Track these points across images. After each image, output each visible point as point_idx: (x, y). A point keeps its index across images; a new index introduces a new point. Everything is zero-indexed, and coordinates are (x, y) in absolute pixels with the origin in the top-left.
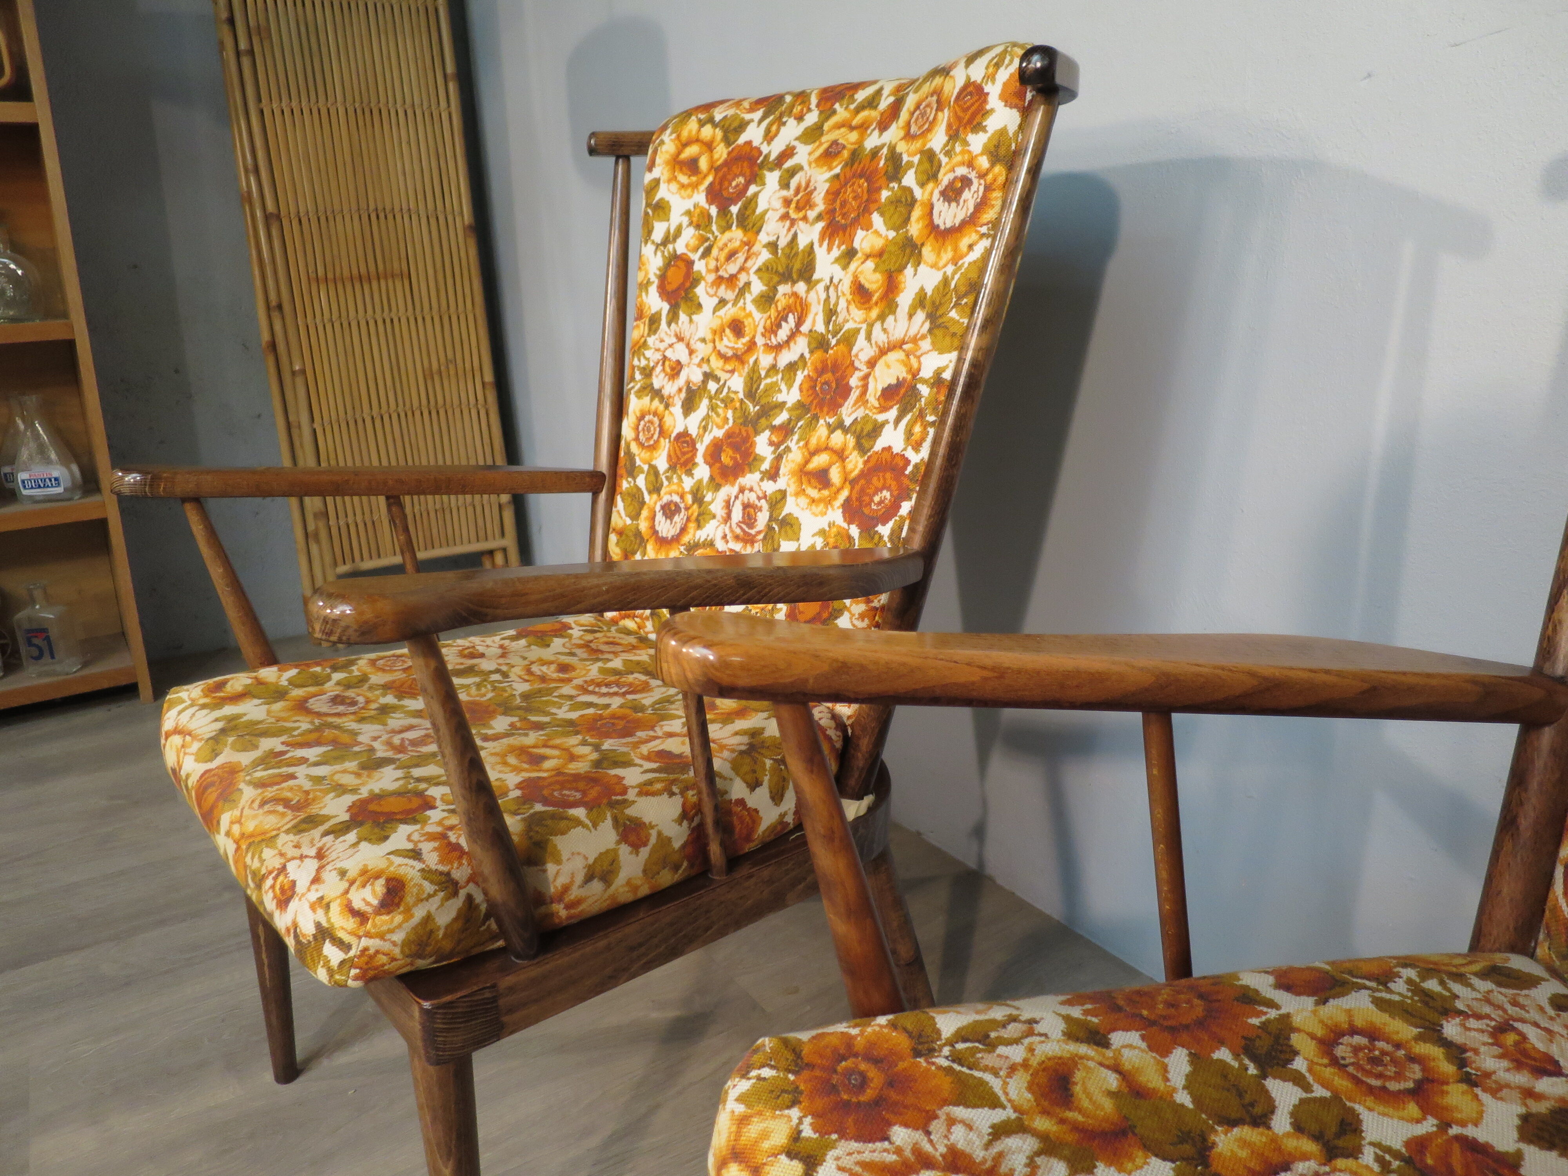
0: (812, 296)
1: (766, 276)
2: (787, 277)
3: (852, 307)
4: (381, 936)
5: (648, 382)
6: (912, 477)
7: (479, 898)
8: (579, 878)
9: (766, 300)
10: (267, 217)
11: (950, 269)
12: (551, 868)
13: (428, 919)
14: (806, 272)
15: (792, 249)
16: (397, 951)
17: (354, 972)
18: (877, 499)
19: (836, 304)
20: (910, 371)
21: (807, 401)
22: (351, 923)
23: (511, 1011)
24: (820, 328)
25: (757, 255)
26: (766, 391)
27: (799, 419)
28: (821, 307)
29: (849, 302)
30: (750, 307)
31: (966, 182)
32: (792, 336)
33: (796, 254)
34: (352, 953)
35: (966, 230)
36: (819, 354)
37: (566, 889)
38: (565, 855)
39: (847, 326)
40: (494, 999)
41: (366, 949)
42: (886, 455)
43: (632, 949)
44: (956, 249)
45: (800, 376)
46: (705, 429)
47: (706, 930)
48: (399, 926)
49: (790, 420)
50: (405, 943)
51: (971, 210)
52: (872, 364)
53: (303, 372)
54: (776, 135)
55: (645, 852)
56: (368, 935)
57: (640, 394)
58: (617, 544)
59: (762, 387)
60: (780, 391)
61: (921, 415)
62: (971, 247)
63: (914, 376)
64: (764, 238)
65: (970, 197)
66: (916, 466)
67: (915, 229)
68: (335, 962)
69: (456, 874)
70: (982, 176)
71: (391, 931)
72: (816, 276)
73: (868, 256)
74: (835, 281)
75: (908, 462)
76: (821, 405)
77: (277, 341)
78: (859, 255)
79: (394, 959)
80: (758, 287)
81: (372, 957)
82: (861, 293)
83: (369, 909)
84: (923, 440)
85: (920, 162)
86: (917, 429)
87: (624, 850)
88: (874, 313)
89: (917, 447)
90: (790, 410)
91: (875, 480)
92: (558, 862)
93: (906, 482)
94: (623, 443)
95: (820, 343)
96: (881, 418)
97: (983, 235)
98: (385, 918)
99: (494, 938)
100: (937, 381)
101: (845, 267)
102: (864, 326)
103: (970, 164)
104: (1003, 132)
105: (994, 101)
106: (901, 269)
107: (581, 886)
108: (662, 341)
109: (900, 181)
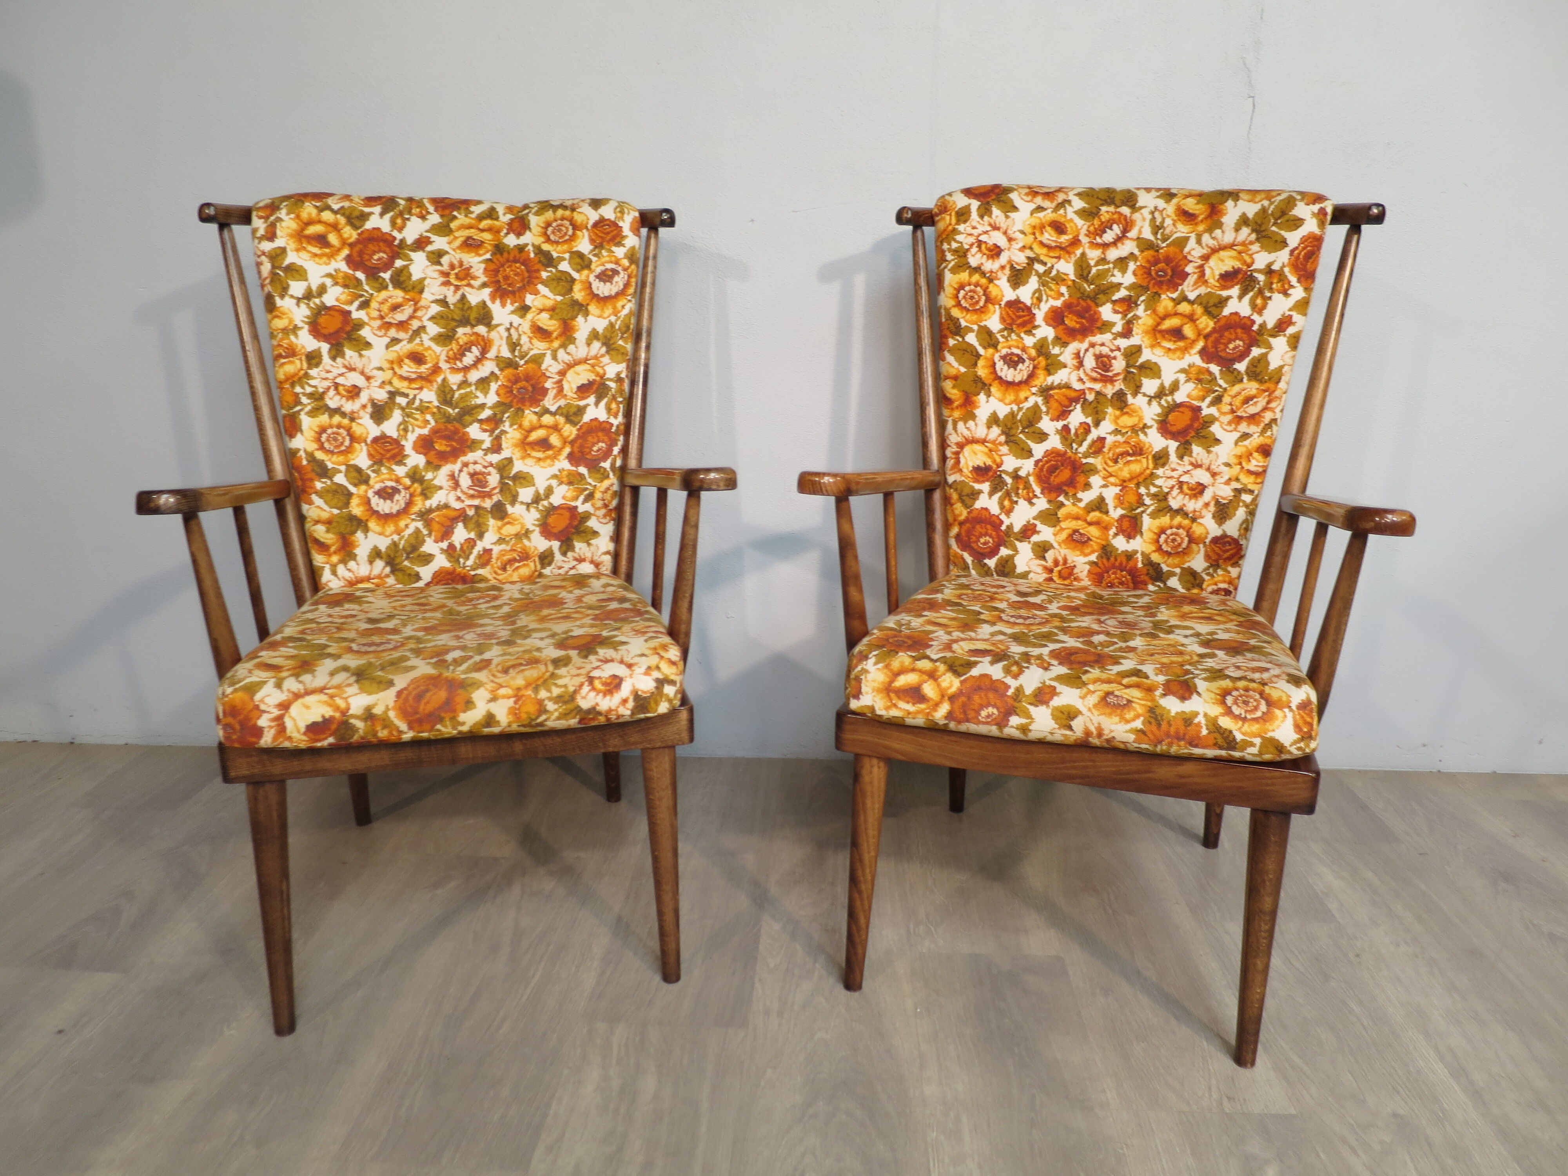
0: (493, 335)
1: (442, 322)
2: (465, 322)
3: (535, 341)
5: (321, 403)
9: (445, 339)
11: (613, 319)
14: (484, 320)
15: (464, 304)
18: (595, 449)
19: (519, 339)
20: (598, 374)
21: (508, 401)
24: (506, 353)
25: (427, 308)
26: (462, 398)
27: (504, 413)
28: (504, 342)
29: (531, 338)
30: (427, 343)
31: (615, 272)
32: (478, 361)
33: (470, 308)
35: (620, 298)
36: (509, 371)
39: (532, 353)
42: (595, 423)
44: (614, 308)
45: (494, 386)
46: (405, 430)
49: (496, 414)
51: (622, 287)
52: (562, 373)
54: (403, 226)
57: (313, 414)
59: (456, 395)
60: (477, 397)
61: (614, 398)
62: (623, 307)
63: (602, 377)
64: (428, 296)
65: (619, 281)
66: (618, 426)
67: (578, 294)
70: (625, 270)
72: (494, 322)
73: (541, 311)
74: (515, 325)
75: (612, 424)
76: (522, 401)
78: (533, 309)
80: (433, 329)
82: (540, 332)
84: (618, 411)
85: (571, 258)
86: (614, 406)
88: (556, 344)
89: (616, 417)
90: (491, 408)
91: (590, 438)
93: (613, 435)
94: (302, 454)
95: (507, 364)
96: (582, 403)
97: (630, 301)
100: (619, 380)
101: (522, 316)
102: (549, 352)
103: (617, 263)
104: (633, 248)
105: (626, 230)
106: (574, 318)
108: (329, 372)
109: (556, 267)
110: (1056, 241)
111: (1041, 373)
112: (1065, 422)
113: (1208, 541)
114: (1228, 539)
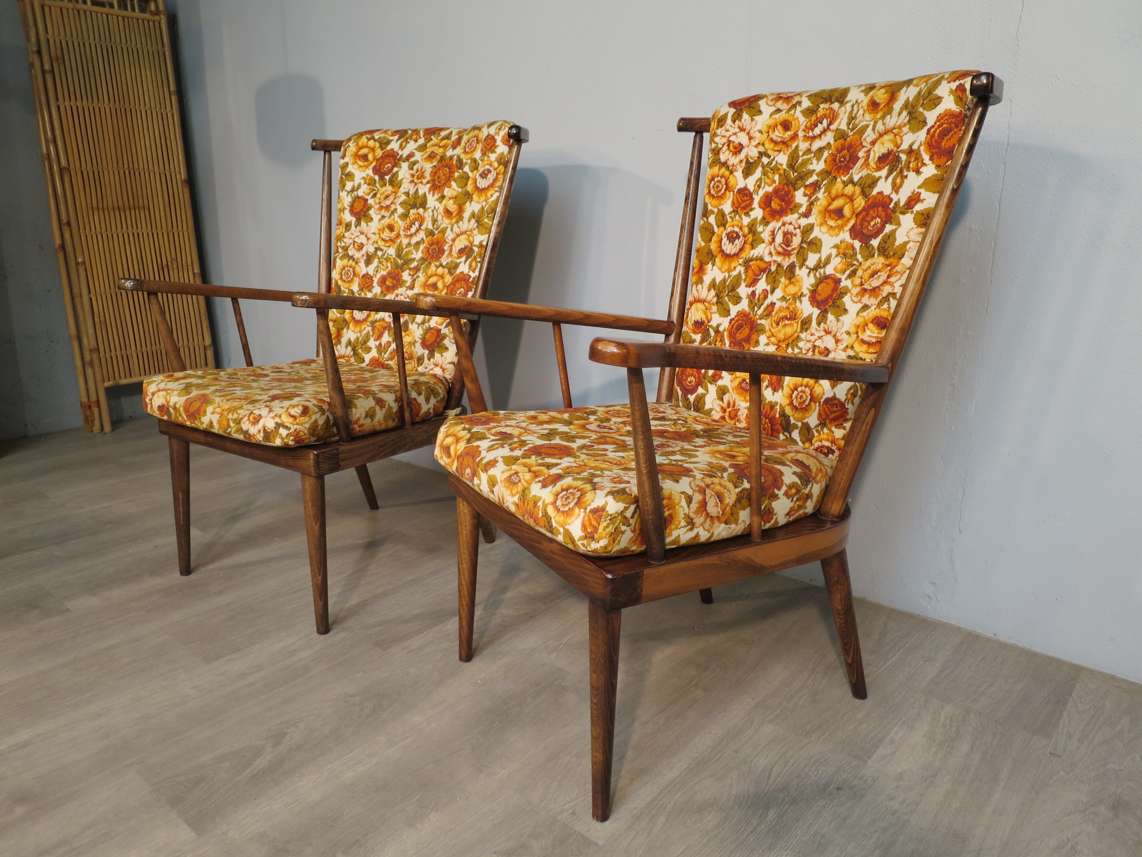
0: (426, 214)
1: (404, 206)
2: (414, 206)
3: (444, 218)
4: (301, 424)
5: (346, 253)
6: (472, 283)
7: (331, 418)
8: (363, 416)
9: (405, 216)
10: (61, 170)
11: (484, 203)
12: (354, 410)
13: (316, 420)
14: (423, 204)
15: (416, 195)
16: (306, 431)
17: (292, 438)
18: (458, 292)
19: (437, 217)
20: (470, 242)
21: (425, 257)
22: (291, 420)
23: (343, 460)
24: (430, 227)
25: (400, 197)
26: (406, 254)
27: (422, 264)
28: (430, 219)
29: (443, 216)
30: (397, 219)
31: (489, 171)
32: (418, 231)
33: (418, 197)
34: (291, 431)
35: (490, 189)
36: (430, 238)
37: (359, 419)
38: (358, 407)
39: (442, 226)
40: (337, 454)
41: (296, 429)
42: (462, 275)
43: (381, 447)
44: (486, 196)
45: (422, 247)
46: (377, 271)
47: (405, 446)
48: (307, 422)
49: (418, 265)
50: (309, 429)
51: (492, 181)
52: (454, 240)
54: (405, 147)
55: (384, 410)
56: (297, 424)
57: (341, 259)
58: (333, 326)
59: (404, 252)
60: (413, 253)
61: (475, 258)
62: (492, 195)
63: (471, 244)
64: (402, 190)
65: (491, 177)
66: (474, 278)
67: (470, 188)
68: (284, 435)
69: (324, 407)
70: (495, 169)
71: (305, 423)
72: (427, 206)
73: (450, 198)
74: (436, 208)
75: (470, 277)
76: (432, 258)
77: (66, 245)
78: (447, 197)
79: (305, 434)
80: (400, 210)
81: (298, 433)
82: (448, 213)
83: (297, 415)
84: (476, 268)
85: (471, 162)
86: (474, 264)
87: (378, 408)
88: (454, 220)
89: (474, 271)
90: (417, 261)
91: (457, 285)
92: (356, 408)
93: (470, 284)
94: (333, 281)
95: (430, 233)
96: (458, 261)
97: (496, 191)
98: (303, 418)
99: (334, 435)
100: (481, 246)
101: (441, 202)
102: (450, 226)
103: (491, 165)
104: (502, 154)
105: (499, 142)
106: (464, 203)
107: (364, 419)
108: (352, 234)
109: (462, 169)
110: (781, 137)
111: (748, 247)
112: (754, 289)
113: (822, 401)
114: (836, 402)
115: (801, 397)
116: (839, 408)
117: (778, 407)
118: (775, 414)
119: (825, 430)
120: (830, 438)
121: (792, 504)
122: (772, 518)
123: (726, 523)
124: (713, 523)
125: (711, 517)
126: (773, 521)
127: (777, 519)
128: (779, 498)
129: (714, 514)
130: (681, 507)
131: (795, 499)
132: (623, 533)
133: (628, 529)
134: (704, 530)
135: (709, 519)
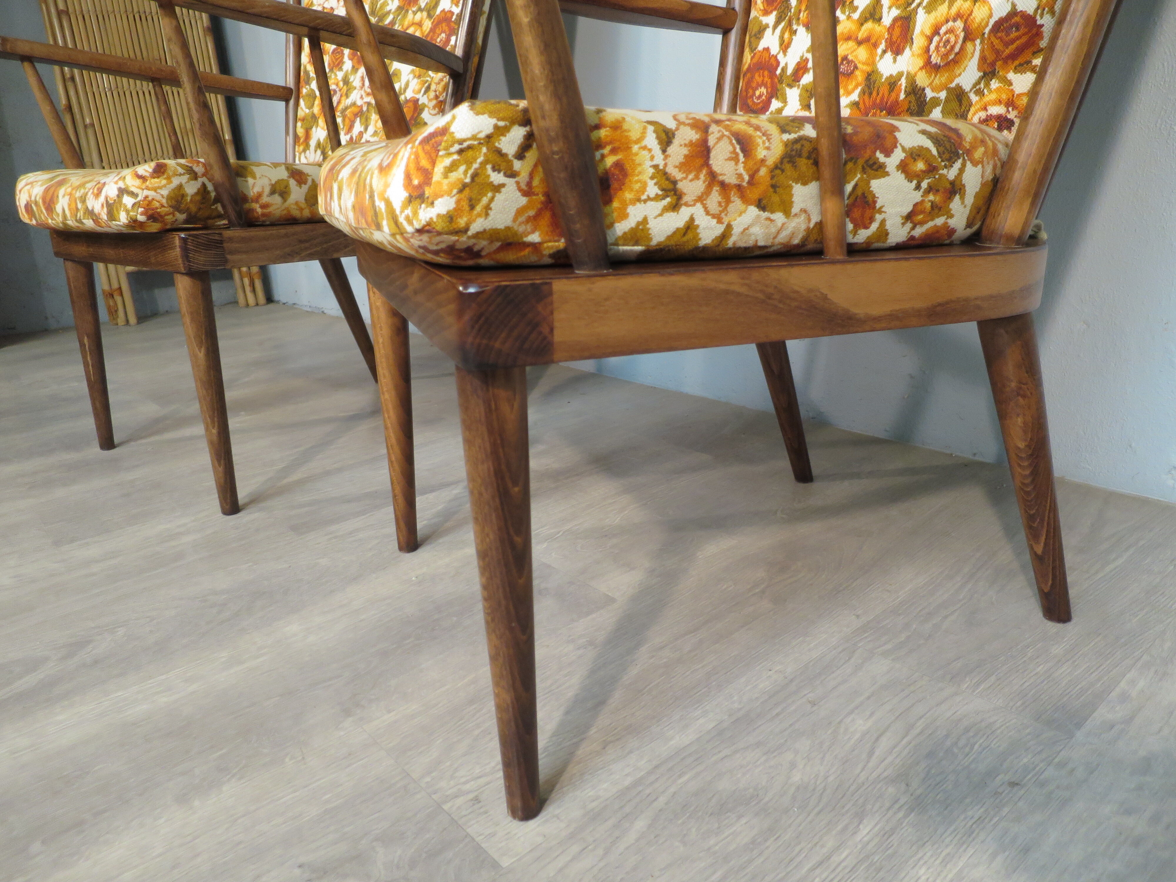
4: (155, 189)
6: (456, 22)
7: (210, 187)
8: (267, 190)
10: (59, 13)
12: (250, 181)
13: (180, 187)
16: (164, 201)
17: (141, 210)
21: (402, 5)
22: (138, 182)
23: (231, 253)
26: (381, 7)
34: (139, 199)
37: (259, 195)
38: (258, 176)
40: (221, 242)
41: (146, 197)
42: (443, 14)
43: (301, 242)
47: (346, 247)
48: (165, 186)
49: (394, 18)
50: (169, 198)
53: (93, 125)
56: (148, 188)
59: (378, 6)
60: (388, 4)
68: (129, 206)
69: (196, 169)
71: (160, 188)
75: (453, 13)
76: (409, 4)
77: (72, 104)
79: (163, 206)
81: (150, 202)
83: (147, 174)
87: (292, 183)
90: (393, 13)
91: (437, 30)
92: (254, 177)
93: (453, 24)
94: (302, 67)
98: (156, 180)
99: (220, 217)
107: (268, 196)
113: (987, 31)
114: (1017, 19)
115: (948, 41)
116: (1023, 30)
117: (903, 82)
118: (898, 95)
119: (995, 84)
120: (1004, 97)
121: (917, 196)
122: (872, 220)
123: (761, 206)
124: (728, 201)
125: (723, 186)
126: (874, 226)
127: (883, 222)
128: (887, 174)
129: (731, 179)
130: (644, 148)
131: (924, 185)
132: (498, 188)
133: (510, 183)
134: (708, 213)
135: (716, 189)
